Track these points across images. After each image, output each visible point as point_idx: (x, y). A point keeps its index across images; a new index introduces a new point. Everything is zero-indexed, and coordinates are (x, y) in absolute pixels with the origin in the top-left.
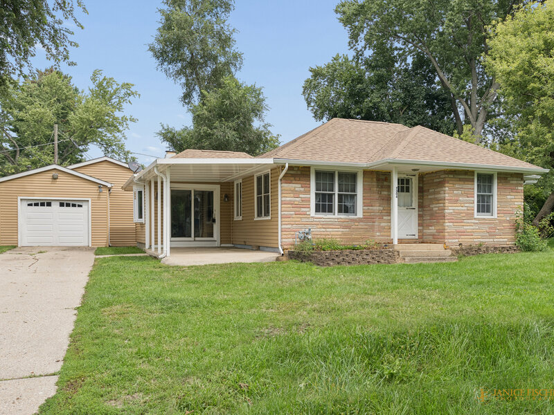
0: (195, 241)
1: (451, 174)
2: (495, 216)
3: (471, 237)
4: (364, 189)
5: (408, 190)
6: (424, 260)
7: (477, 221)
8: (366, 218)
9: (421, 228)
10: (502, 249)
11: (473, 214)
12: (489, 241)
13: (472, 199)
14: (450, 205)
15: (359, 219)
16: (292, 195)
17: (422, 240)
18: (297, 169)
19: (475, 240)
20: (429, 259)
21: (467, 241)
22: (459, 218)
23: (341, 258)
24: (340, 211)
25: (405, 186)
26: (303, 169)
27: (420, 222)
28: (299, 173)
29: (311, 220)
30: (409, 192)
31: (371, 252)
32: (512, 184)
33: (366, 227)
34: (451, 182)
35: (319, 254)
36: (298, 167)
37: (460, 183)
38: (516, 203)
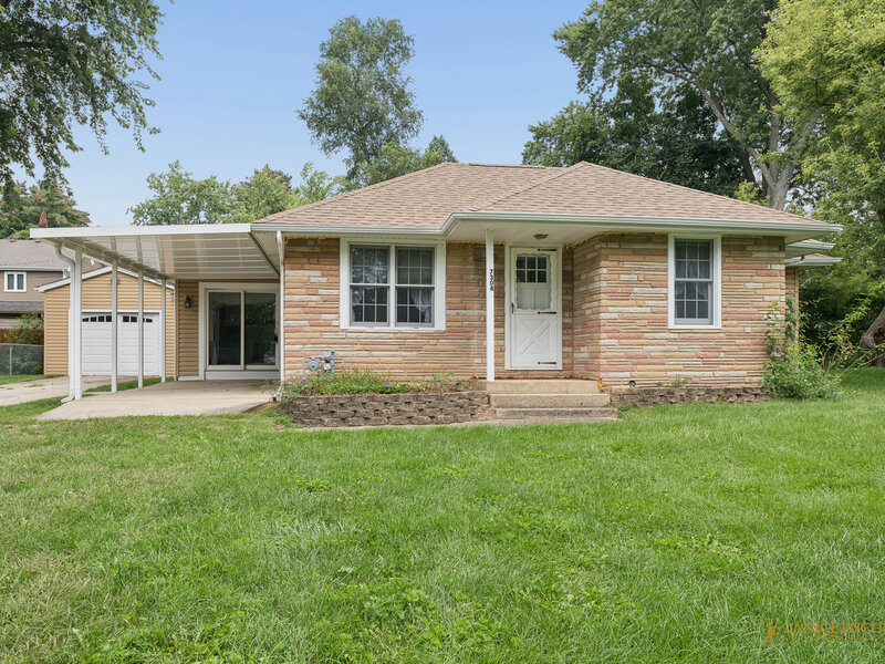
0: (245, 369)
1: (615, 241)
2: (718, 324)
3: (661, 367)
4: (448, 278)
5: (542, 278)
6: (538, 414)
7: (676, 336)
8: (451, 332)
9: (568, 349)
10: (727, 394)
11: (665, 321)
12: (703, 376)
13: (664, 290)
14: (610, 303)
15: (438, 332)
16: (304, 291)
17: (569, 373)
18: (312, 243)
19: (669, 374)
20: (550, 413)
21: (648, 375)
22: (630, 329)
23: (350, 410)
24: (401, 318)
25: (537, 270)
26: (326, 243)
27: (567, 338)
28: (317, 250)
29: (342, 335)
30: (545, 281)
31: (417, 398)
32: (758, 259)
33: (451, 347)
34: (611, 257)
35: (306, 400)
36: (315, 240)
37: (635, 258)
38: (767, 298)
